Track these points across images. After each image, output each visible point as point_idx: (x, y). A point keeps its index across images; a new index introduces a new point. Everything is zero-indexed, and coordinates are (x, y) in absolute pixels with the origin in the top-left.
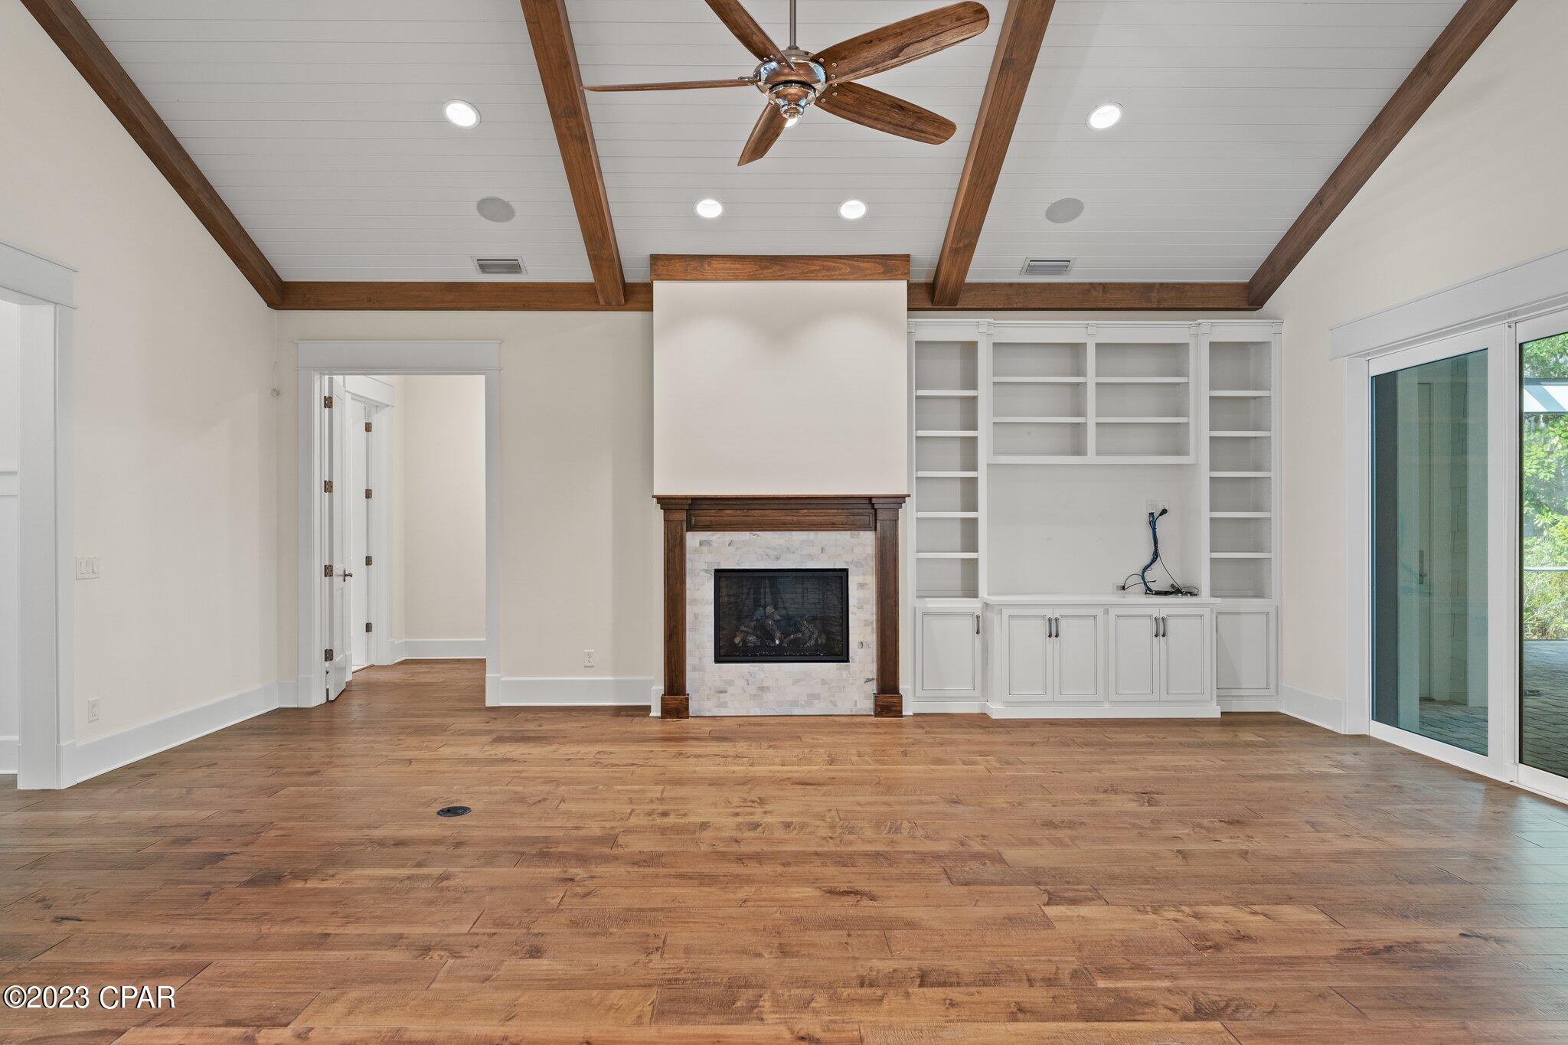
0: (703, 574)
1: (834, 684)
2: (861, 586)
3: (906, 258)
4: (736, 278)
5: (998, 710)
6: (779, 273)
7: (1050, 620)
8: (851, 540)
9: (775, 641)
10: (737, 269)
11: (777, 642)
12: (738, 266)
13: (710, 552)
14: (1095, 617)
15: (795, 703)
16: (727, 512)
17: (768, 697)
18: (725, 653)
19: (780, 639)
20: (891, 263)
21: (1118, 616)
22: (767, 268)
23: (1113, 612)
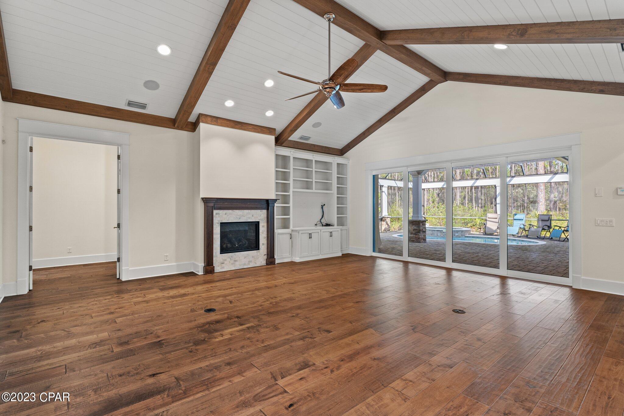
0: (217, 224)
1: (255, 257)
2: (263, 226)
3: (275, 129)
4: (228, 127)
5: (297, 260)
6: (241, 127)
7: (310, 234)
8: (261, 213)
9: (236, 246)
10: (228, 124)
11: (237, 245)
12: (228, 123)
13: (219, 217)
14: (318, 232)
15: (245, 264)
16: (226, 203)
17: (237, 263)
18: (223, 250)
19: (238, 245)
20: (271, 130)
21: (323, 232)
22: (237, 125)
23: (322, 231)
